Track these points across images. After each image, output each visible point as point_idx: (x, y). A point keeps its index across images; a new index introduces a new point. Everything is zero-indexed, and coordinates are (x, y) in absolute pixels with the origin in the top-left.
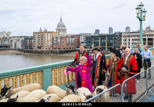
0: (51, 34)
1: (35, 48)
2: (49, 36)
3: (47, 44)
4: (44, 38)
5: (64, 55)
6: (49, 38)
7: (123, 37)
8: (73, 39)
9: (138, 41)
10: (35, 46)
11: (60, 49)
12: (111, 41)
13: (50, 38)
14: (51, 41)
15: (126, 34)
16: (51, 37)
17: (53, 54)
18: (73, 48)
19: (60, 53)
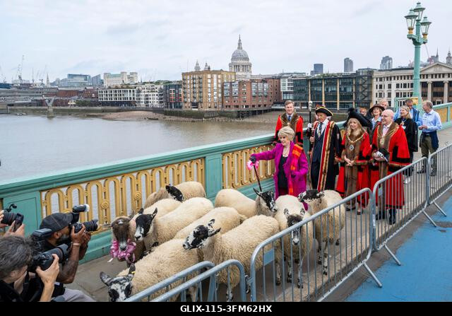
0: (219, 76)
1: (187, 107)
2: (215, 79)
3: (212, 97)
4: (204, 85)
5: (246, 120)
6: (215, 84)
7: (375, 80)
8: (266, 85)
9: (410, 89)
10: (186, 102)
11: (237, 107)
12: (349, 90)
13: (218, 83)
14: (220, 91)
15: (383, 74)
16: (219, 81)
17: (223, 118)
18: (265, 105)
19: (238, 117)
